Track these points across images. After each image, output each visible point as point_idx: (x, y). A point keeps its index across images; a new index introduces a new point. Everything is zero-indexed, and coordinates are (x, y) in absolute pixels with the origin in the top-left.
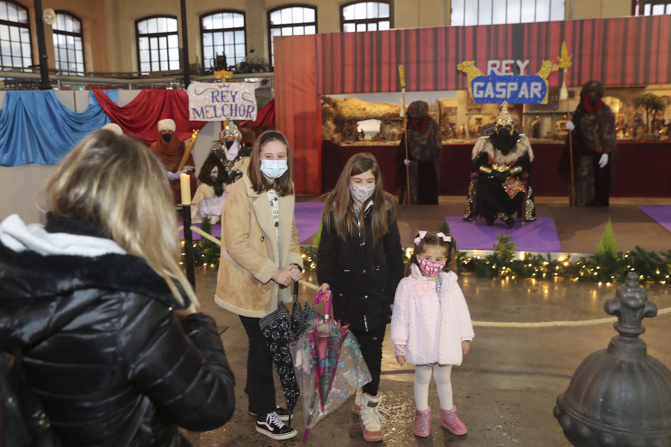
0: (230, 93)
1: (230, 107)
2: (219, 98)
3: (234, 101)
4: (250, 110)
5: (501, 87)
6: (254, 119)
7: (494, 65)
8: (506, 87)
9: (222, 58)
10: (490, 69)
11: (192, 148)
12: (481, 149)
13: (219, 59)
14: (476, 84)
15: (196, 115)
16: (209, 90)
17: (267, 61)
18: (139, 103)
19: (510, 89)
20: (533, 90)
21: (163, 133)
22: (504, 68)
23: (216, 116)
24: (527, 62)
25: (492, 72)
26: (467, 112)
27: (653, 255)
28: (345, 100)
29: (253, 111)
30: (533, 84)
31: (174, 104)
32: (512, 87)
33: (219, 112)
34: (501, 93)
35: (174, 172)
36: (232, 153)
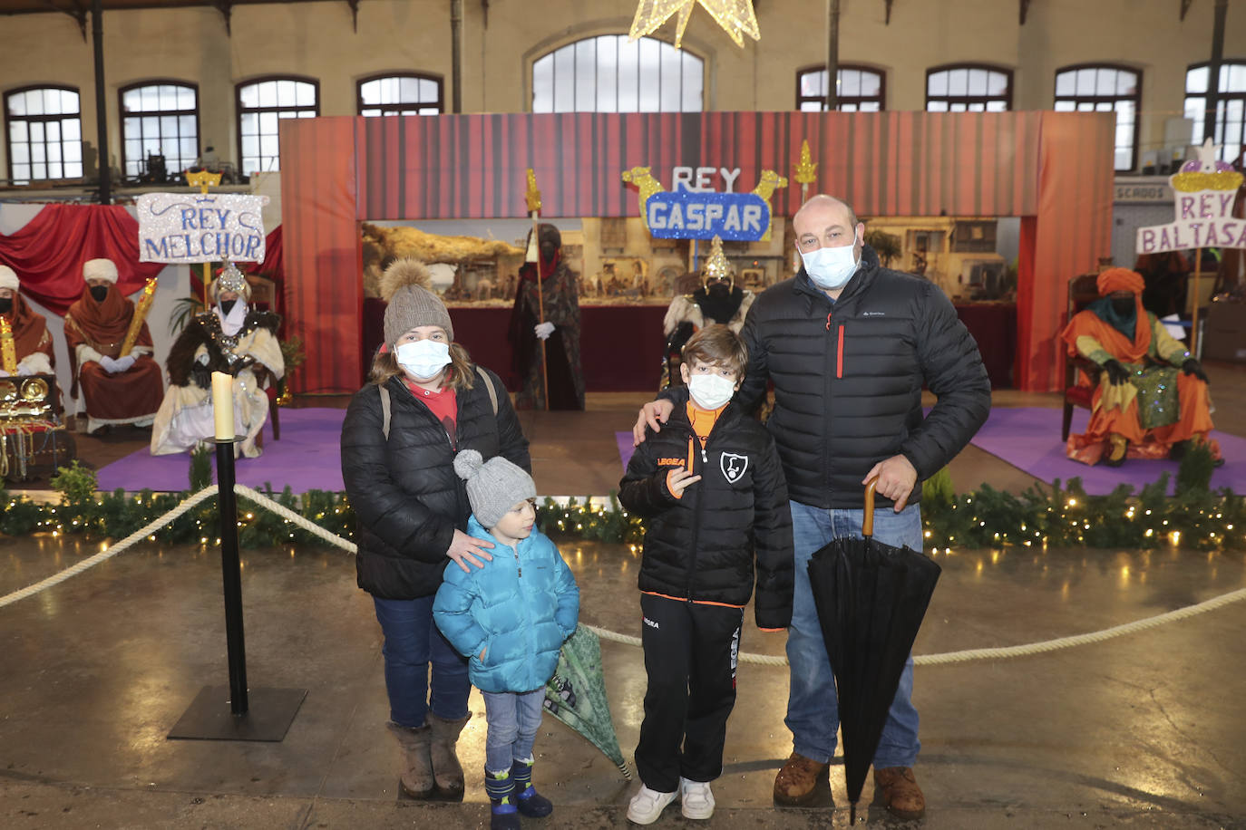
0: (216, 213)
1: (215, 236)
2: (196, 221)
3: (223, 227)
4: (254, 243)
5: (696, 212)
6: (261, 259)
7: (684, 175)
8: (703, 212)
9: (159, 160)
10: (676, 180)
11: (146, 311)
12: (680, 316)
13: (154, 162)
14: (654, 206)
15: (152, 251)
16: (177, 207)
17: (235, 167)
18: (40, 228)
19: (709, 216)
20: (746, 216)
21: (93, 285)
22: (700, 181)
23: (189, 254)
24: (737, 172)
25: (681, 186)
26: (602, 254)
27: (1006, 496)
28: (396, 230)
29: (258, 244)
30: (748, 208)
31: (105, 231)
32: (714, 211)
33: (195, 246)
34: (695, 222)
35: (115, 357)
36: (232, 322)
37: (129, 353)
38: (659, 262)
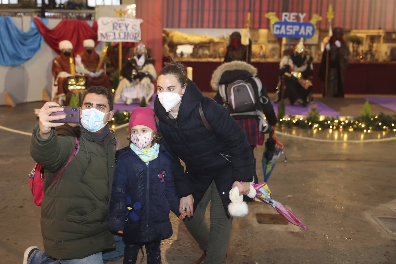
0: (124, 25)
1: (124, 33)
2: (118, 27)
3: (127, 30)
4: (137, 35)
5: (290, 28)
7: (286, 16)
8: (292, 29)
10: (283, 17)
12: (286, 63)
14: (276, 26)
15: (102, 38)
16: (111, 22)
18: (60, 28)
19: (294, 30)
20: (307, 30)
21: (87, 49)
22: (292, 18)
23: (115, 39)
25: (285, 20)
29: (138, 36)
30: (308, 27)
32: (296, 28)
33: (117, 36)
34: (289, 32)
35: (94, 72)
36: (141, 62)
37: (98, 71)
38: (270, 46)
